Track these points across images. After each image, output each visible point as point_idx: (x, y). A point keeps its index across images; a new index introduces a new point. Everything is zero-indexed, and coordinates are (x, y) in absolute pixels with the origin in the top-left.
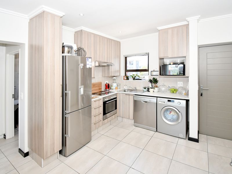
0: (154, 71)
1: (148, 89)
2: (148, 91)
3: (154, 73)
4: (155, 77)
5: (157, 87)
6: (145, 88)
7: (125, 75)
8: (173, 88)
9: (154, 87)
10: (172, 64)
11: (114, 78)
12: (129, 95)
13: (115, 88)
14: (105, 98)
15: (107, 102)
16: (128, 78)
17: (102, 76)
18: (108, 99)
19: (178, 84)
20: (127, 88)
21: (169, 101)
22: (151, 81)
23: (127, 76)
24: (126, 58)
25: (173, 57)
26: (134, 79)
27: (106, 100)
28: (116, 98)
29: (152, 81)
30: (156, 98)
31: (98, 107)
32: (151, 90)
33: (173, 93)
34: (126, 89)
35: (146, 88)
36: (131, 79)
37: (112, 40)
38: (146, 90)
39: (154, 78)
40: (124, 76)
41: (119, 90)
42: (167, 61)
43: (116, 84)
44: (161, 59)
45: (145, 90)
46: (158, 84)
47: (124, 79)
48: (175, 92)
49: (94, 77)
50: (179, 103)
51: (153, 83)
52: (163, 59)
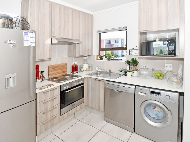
0: (133, 49)
1: (125, 72)
2: (126, 75)
3: (134, 53)
4: (134, 57)
5: (136, 70)
6: (121, 71)
7: (98, 54)
8: (159, 72)
9: (133, 71)
10: (157, 40)
11: (86, 58)
12: (99, 80)
13: (86, 70)
14: (65, 85)
15: (66, 92)
16: (102, 58)
17: (68, 56)
18: (68, 87)
19: (165, 67)
20: (100, 70)
21: (152, 92)
22: (128, 62)
23: (100, 56)
24: (100, 34)
25: (160, 30)
26: (109, 59)
27: (65, 88)
28: (83, 84)
29: (130, 62)
30: (134, 87)
31: (51, 99)
32: (129, 74)
33: (159, 78)
34: (98, 71)
35: (123, 71)
36: (105, 60)
37: (80, 12)
38: (123, 73)
39: (133, 59)
40: (97, 56)
41: (90, 72)
42: (150, 37)
43: (87, 64)
44: (143, 34)
45: (121, 73)
46: (138, 67)
47: (97, 59)
48: (161, 78)
49: (50, 59)
50: (168, 97)
51: (132, 65)
52: (145, 33)
